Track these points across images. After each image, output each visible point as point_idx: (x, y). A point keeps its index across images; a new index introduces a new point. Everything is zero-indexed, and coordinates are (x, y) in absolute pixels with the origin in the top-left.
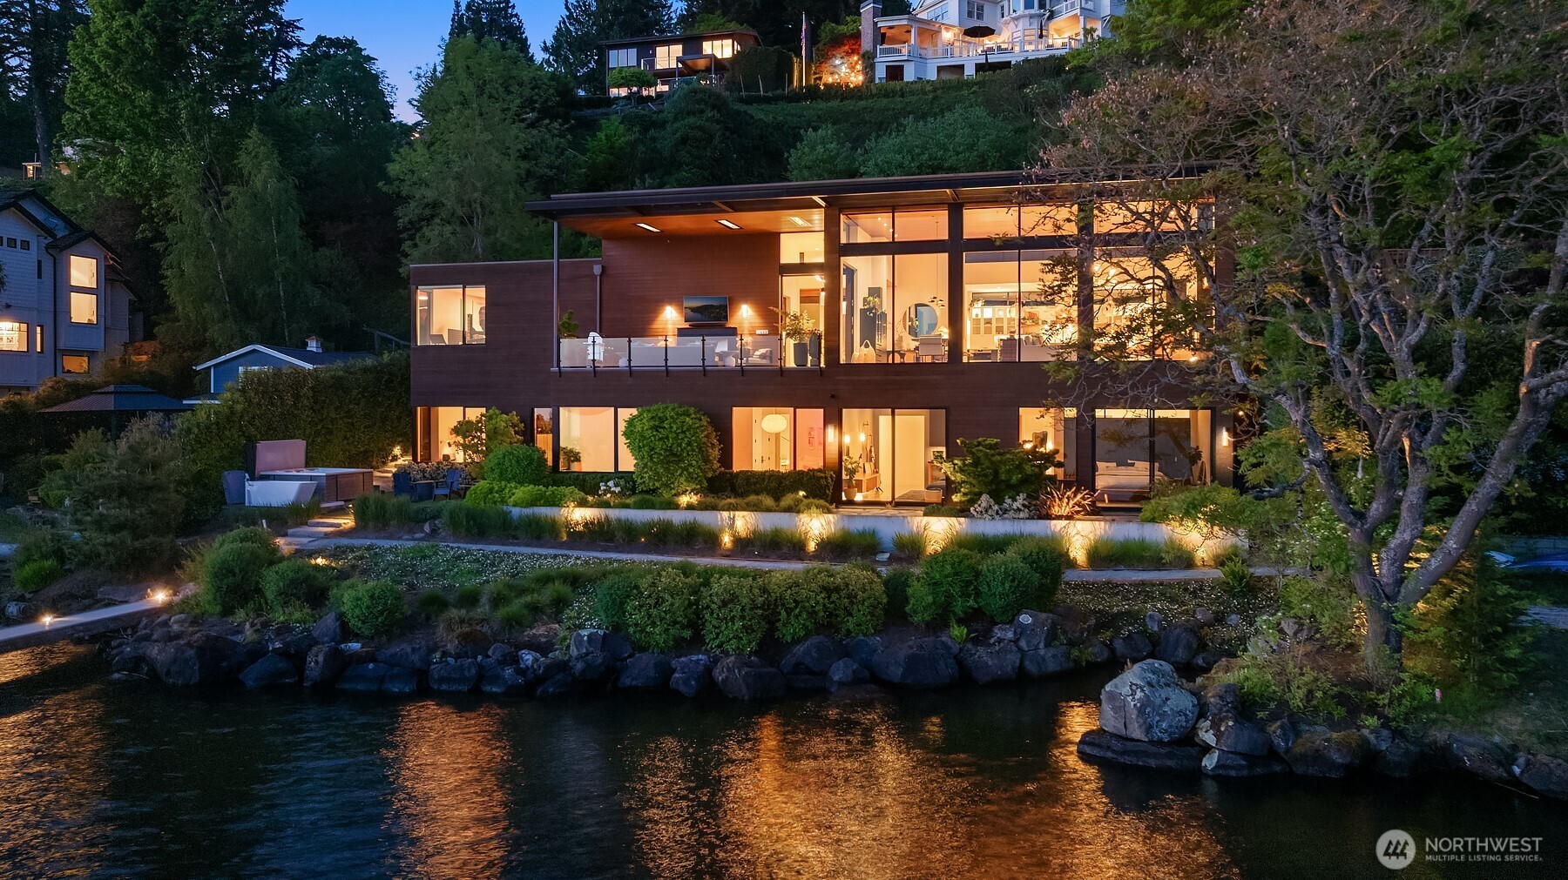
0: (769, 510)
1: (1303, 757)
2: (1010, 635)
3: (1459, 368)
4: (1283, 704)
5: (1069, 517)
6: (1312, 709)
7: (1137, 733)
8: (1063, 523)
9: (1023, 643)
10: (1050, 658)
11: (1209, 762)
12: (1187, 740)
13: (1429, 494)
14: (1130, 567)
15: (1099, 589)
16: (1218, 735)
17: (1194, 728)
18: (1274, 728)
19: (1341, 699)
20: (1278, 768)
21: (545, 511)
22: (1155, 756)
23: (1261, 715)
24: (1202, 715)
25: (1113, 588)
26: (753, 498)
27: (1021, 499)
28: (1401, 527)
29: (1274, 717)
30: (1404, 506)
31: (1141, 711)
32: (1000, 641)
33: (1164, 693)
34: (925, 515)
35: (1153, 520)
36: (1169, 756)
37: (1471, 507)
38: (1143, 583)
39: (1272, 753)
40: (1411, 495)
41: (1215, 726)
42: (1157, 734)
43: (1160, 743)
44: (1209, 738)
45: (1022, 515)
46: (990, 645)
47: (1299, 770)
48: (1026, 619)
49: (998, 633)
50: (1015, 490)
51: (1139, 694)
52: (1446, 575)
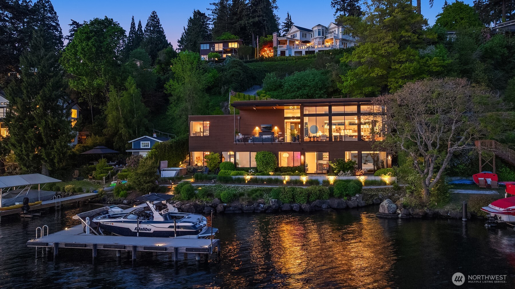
0: (293, 175)
1: (415, 214)
2: (355, 199)
3: (438, 146)
4: (411, 206)
5: (360, 175)
6: (415, 207)
7: (387, 212)
8: (359, 177)
9: (358, 200)
10: (363, 203)
11: (400, 216)
12: (395, 213)
13: (434, 168)
14: (373, 185)
15: (368, 190)
16: (401, 211)
17: (396, 211)
18: (410, 210)
19: (420, 205)
20: (411, 216)
21: (241, 177)
22: (391, 215)
23: (407, 208)
24: (397, 208)
25: (371, 190)
26: (288, 173)
27: (349, 172)
28: (429, 174)
29: (409, 208)
30: (430, 170)
31: (388, 207)
32: (353, 200)
33: (391, 204)
34: (328, 175)
35: (377, 176)
36: (393, 215)
37: (441, 170)
38: (377, 189)
39: (410, 214)
40: (431, 168)
41: (400, 210)
42: (390, 212)
43: (390, 213)
44: (399, 212)
45: (349, 175)
46: (351, 201)
47: (415, 216)
48: (357, 195)
49: (353, 198)
50: (348, 170)
51: (387, 205)
52: (437, 183)
